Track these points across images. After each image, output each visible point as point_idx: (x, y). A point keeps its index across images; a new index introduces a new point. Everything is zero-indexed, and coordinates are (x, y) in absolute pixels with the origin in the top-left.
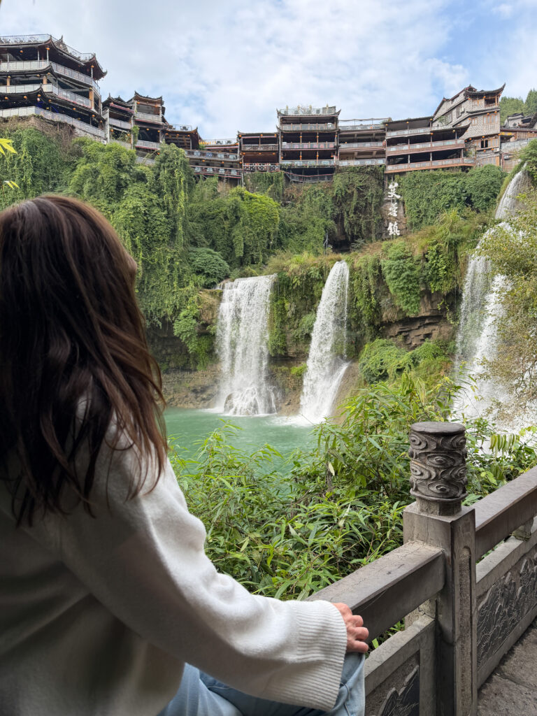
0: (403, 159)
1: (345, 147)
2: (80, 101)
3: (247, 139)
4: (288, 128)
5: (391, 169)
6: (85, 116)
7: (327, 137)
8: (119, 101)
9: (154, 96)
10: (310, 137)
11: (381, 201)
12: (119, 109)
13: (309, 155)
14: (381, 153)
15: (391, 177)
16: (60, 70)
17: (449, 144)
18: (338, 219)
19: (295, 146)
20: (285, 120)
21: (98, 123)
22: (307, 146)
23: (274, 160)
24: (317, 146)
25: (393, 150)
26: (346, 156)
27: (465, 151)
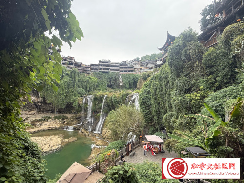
0: (123, 71)
1: (111, 68)
3: (92, 65)
5: (120, 73)
7: (108, 66)
8: (64, 57)
10: (105, 66)
11: (118, 78)
13: (105, 69)
14: (118, 70)
17: (131, 69)
18: (110, 82)
19: (102, 67)
20: (100, 62)
23: (97, 70)
25: (120, 69)
26: (111, 70)
27: (134, 71)
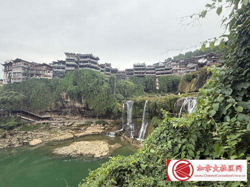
0: (159, 74)
1: (147, 71)
2: (95, 65)
3: (127, 70)
4: (135, 68)
5: (157, 76)
6: (96, 68)
7: (143, 69)
8: (102, 65)
9: (109, 63)
10: (140, 69)
11: (155, 82)
12: (102, 66)
13: (140, 73)
14: (154, 73)
15: (157, 77)
16: (91, 60)
17: (169, 71)
18: (146, 86)
19: (137, 71)
20: (135, 66)
21: (98, 69)
22: (139, 71)
23: (133, 74)
24: (141, 71)
25: (156, 72)
26: (147, 73)
27: (172, 73)
